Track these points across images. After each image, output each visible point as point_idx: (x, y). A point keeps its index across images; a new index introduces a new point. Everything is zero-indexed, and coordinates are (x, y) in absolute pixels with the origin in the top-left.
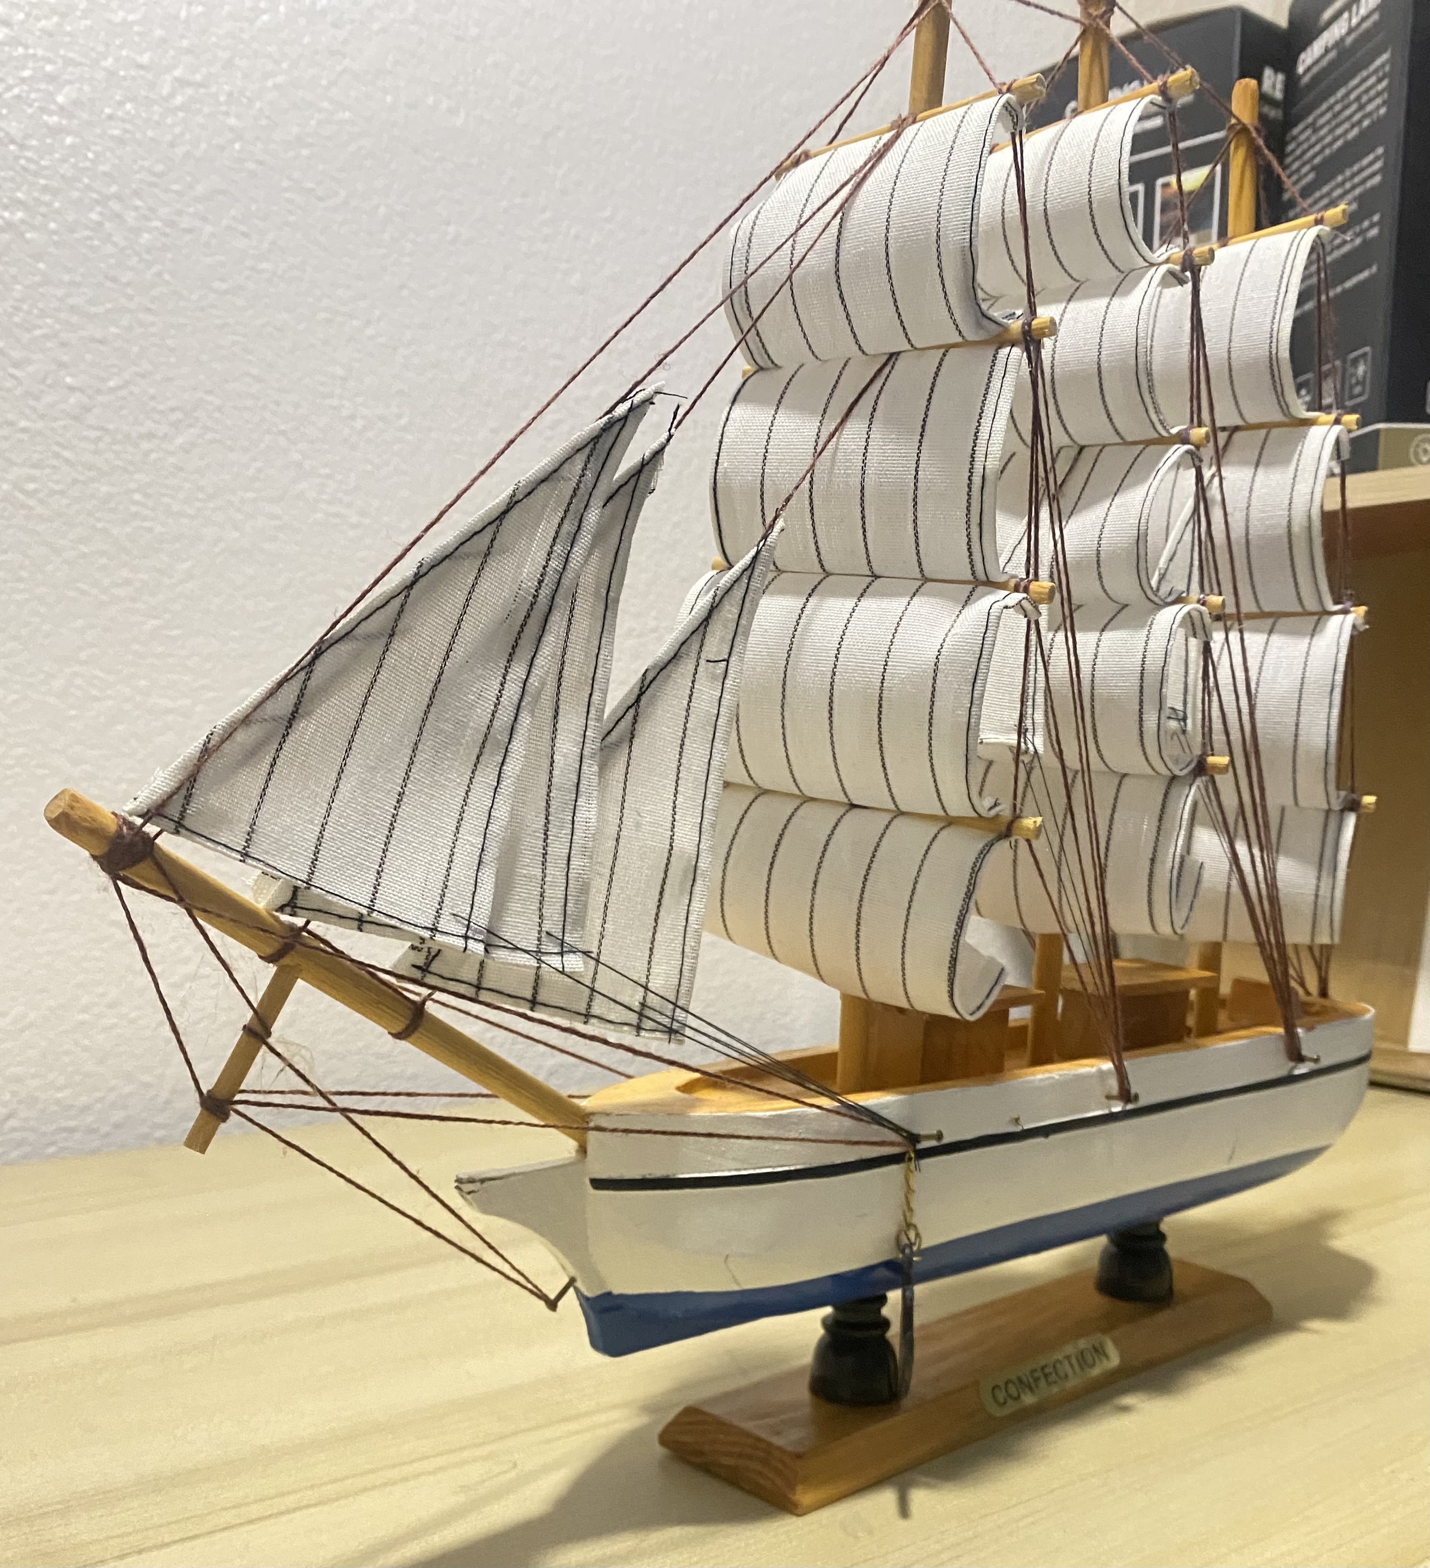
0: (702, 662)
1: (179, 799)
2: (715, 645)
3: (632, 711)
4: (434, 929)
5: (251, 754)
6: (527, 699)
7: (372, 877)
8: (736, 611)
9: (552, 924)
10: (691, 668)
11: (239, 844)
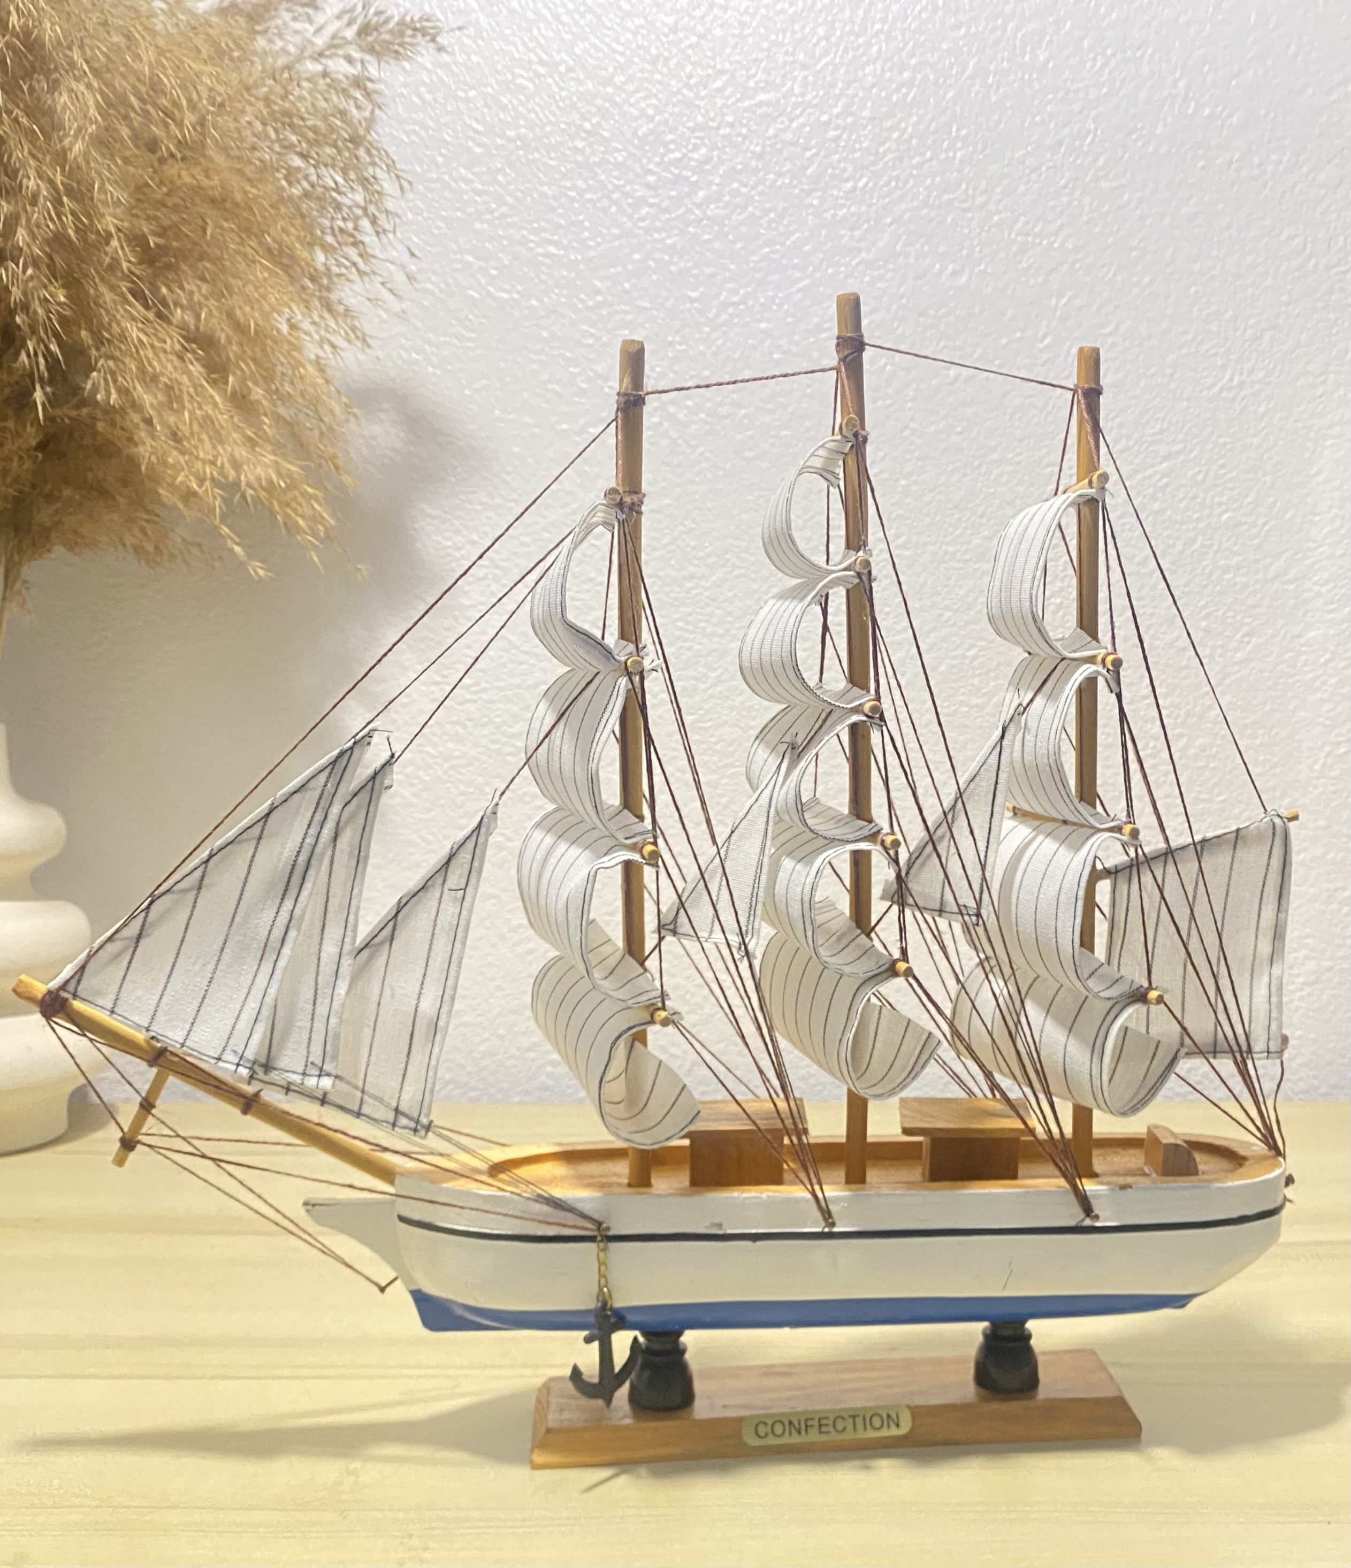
0: (446, 891)
1: (74, 982)
2: (455, 877)
3: (391, 924)
4: (219, 1059)
5: (117, 956)
6: (293, 921)
7: (188, 1026)
8: (469, 857)
9: (316, 1057)
10: (438, 895)
11: (109, 1005)
